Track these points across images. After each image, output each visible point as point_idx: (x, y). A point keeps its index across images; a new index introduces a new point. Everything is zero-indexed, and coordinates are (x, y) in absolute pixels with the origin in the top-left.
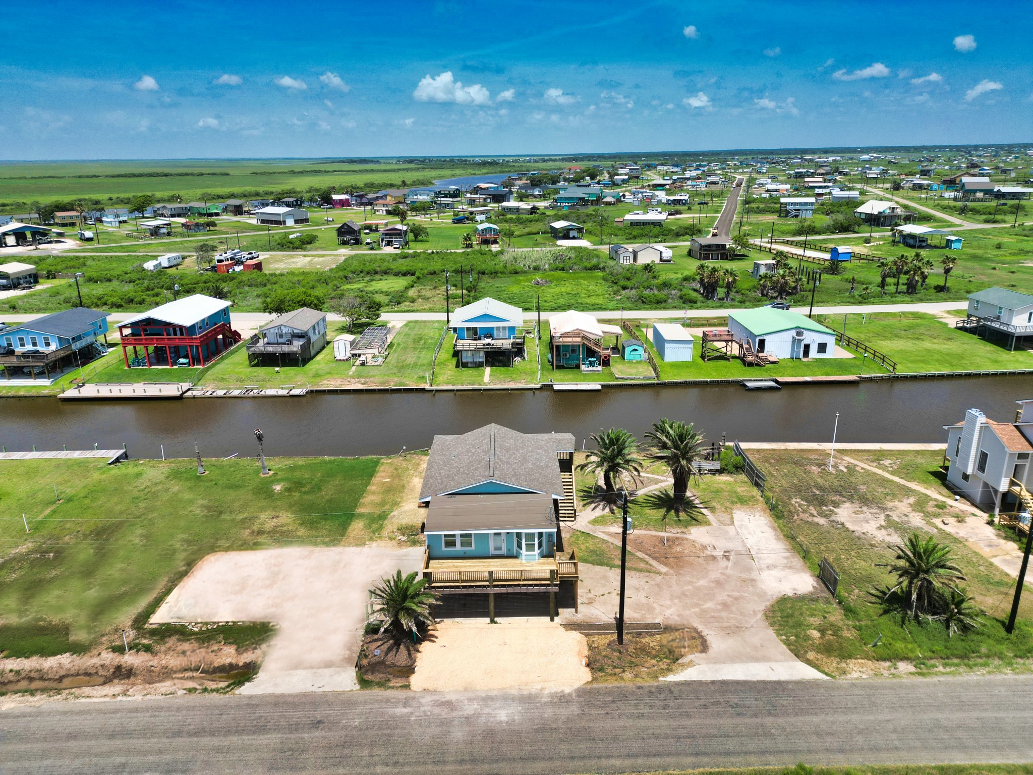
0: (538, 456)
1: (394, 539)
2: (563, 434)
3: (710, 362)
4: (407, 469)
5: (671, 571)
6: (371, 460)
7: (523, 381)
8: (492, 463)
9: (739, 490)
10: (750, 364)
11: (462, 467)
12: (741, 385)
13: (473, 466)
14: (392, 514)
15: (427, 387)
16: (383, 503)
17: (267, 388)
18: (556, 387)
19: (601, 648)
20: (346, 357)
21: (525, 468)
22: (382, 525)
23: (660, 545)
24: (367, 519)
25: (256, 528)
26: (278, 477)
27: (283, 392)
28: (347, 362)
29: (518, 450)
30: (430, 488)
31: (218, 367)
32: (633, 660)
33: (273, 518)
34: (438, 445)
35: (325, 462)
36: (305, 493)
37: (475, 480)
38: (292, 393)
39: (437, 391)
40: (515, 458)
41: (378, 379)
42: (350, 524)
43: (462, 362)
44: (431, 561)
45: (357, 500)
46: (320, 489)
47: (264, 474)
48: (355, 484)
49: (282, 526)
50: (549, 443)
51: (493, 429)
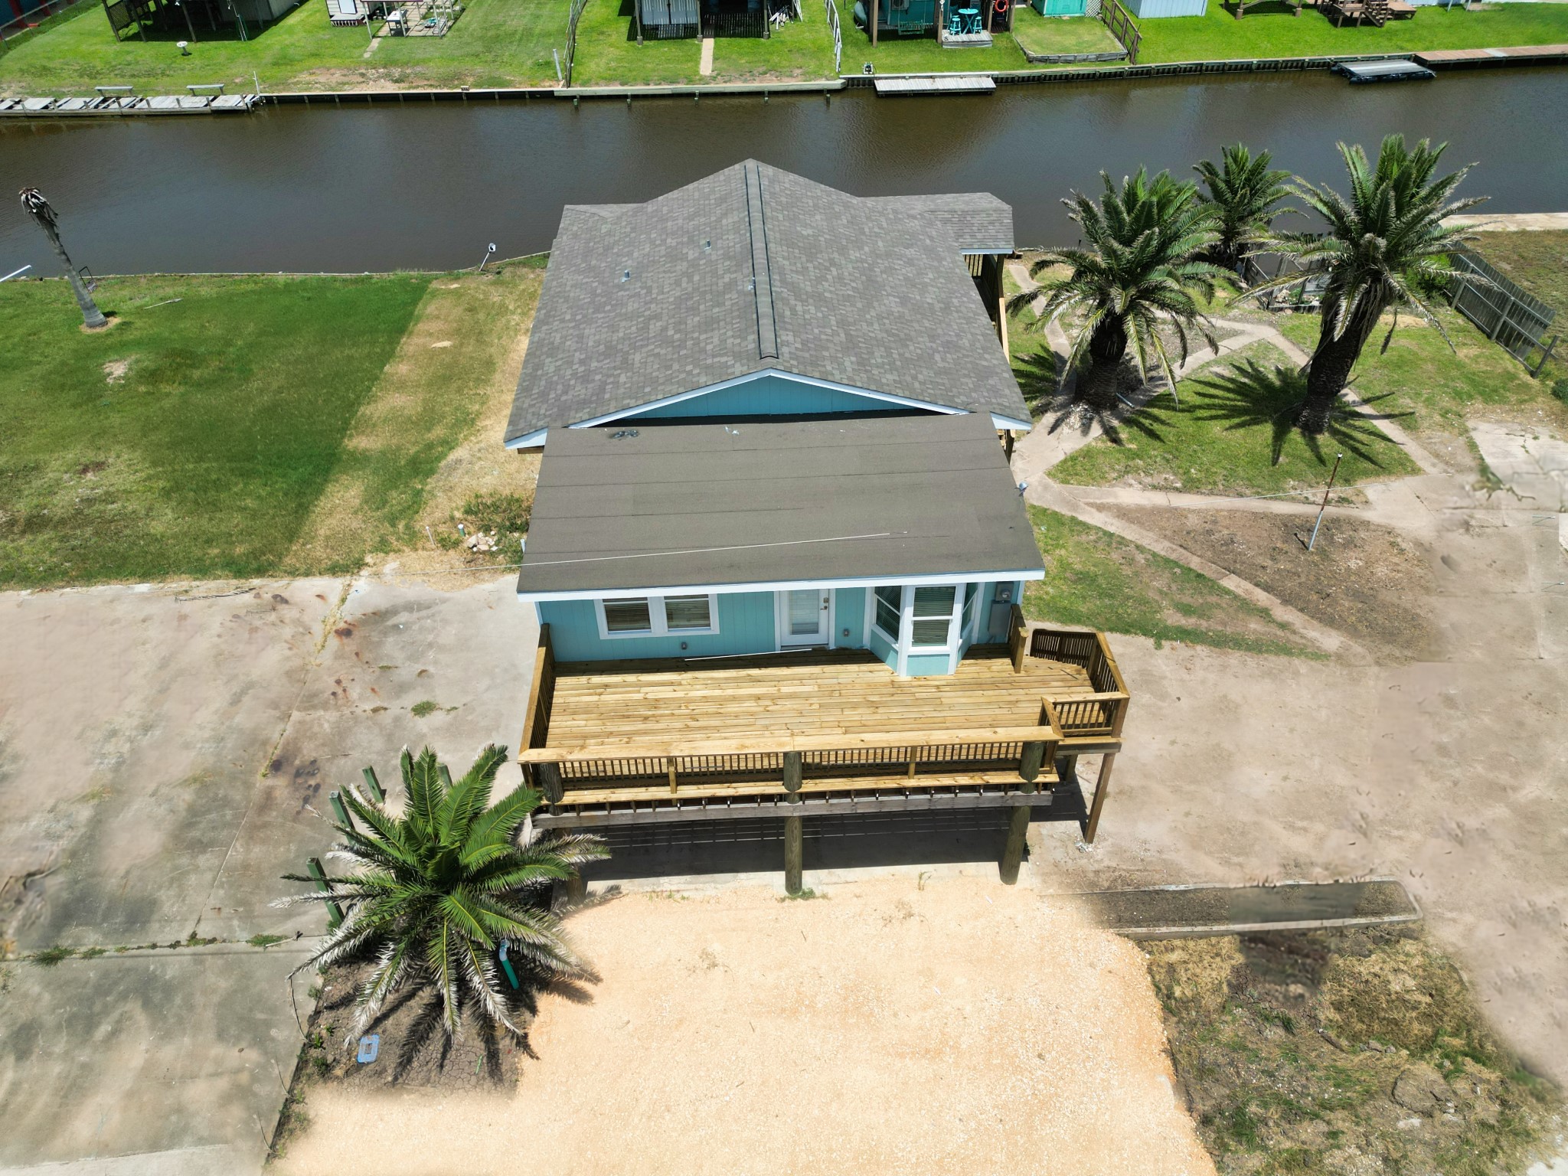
0: (910, 272)
1: (456, 544)
2: (967, 197)
3: (1249, 17)
4: (503, 310)
5: (1357, 648)
6: (404, 283)
7: (797, 72)
8: (764, 301)
9: (1462, 353)
10: (1350, 22)
11: (657, 317)
12: (1336, 72)
13: (694, 310)
14: (452, 456)
15: (559, 88)
16: (428, 419)
17: (158, 94)
18: (882, 86)
19: (1211, 1002)
20: (358, 16)
21: (880, 317)
22: (418, 493)
23: (1293, 548)
24: (375, 472)
25: (22, 508)
26: (130, 335)
27: (197, 103)
28: (359, 29)
29: (843, 251)
30: (543, 395)
31: (39, 40)
32: (1344, 1061)
33: (85, 470)
34: (575, 236)
35: (273, 290)
36: (199, 385)
37: (708, 369)
38: (216, 104)
39: (584, 98)
40: (840, 278)
41: (435, 68)
42: (319, 492)
43: (643, 26)
44: (561, 682)
45: (352, 406)
46: (246, 375)
47: (92, 326)
48: (350, 358)
49: (109, 498)
50: (931, 224)
51: (753, 179)
